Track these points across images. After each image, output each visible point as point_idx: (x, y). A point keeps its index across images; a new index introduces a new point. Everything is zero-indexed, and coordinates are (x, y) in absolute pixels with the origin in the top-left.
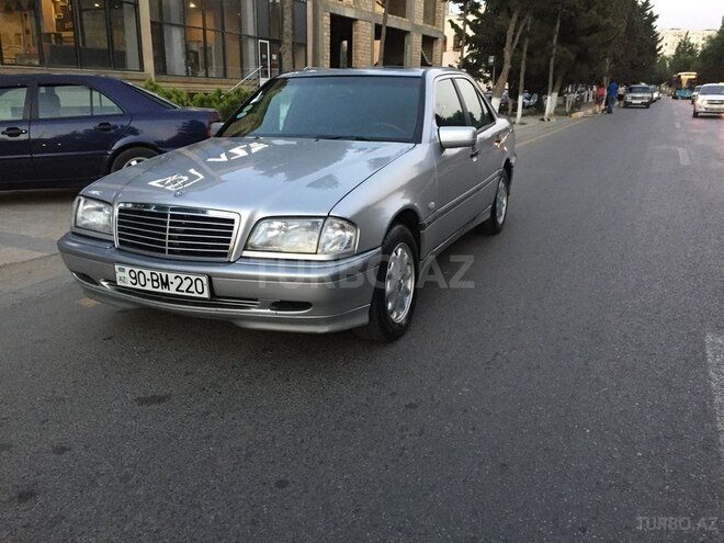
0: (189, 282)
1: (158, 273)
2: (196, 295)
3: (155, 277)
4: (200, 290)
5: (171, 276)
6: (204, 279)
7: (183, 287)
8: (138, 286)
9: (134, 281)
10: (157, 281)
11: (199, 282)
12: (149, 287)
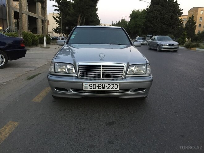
0: (113, 85)
1: (101, 84)
2: (115, 89)
3: (100, 85)
4: (116, 88)
5: (106, 85)
6: (118, 84)
7: (110, 88)
8: (93, 89)
9: (91, 88)
10: (101, 87)
11: (116, 86)
12: (97, 89)
